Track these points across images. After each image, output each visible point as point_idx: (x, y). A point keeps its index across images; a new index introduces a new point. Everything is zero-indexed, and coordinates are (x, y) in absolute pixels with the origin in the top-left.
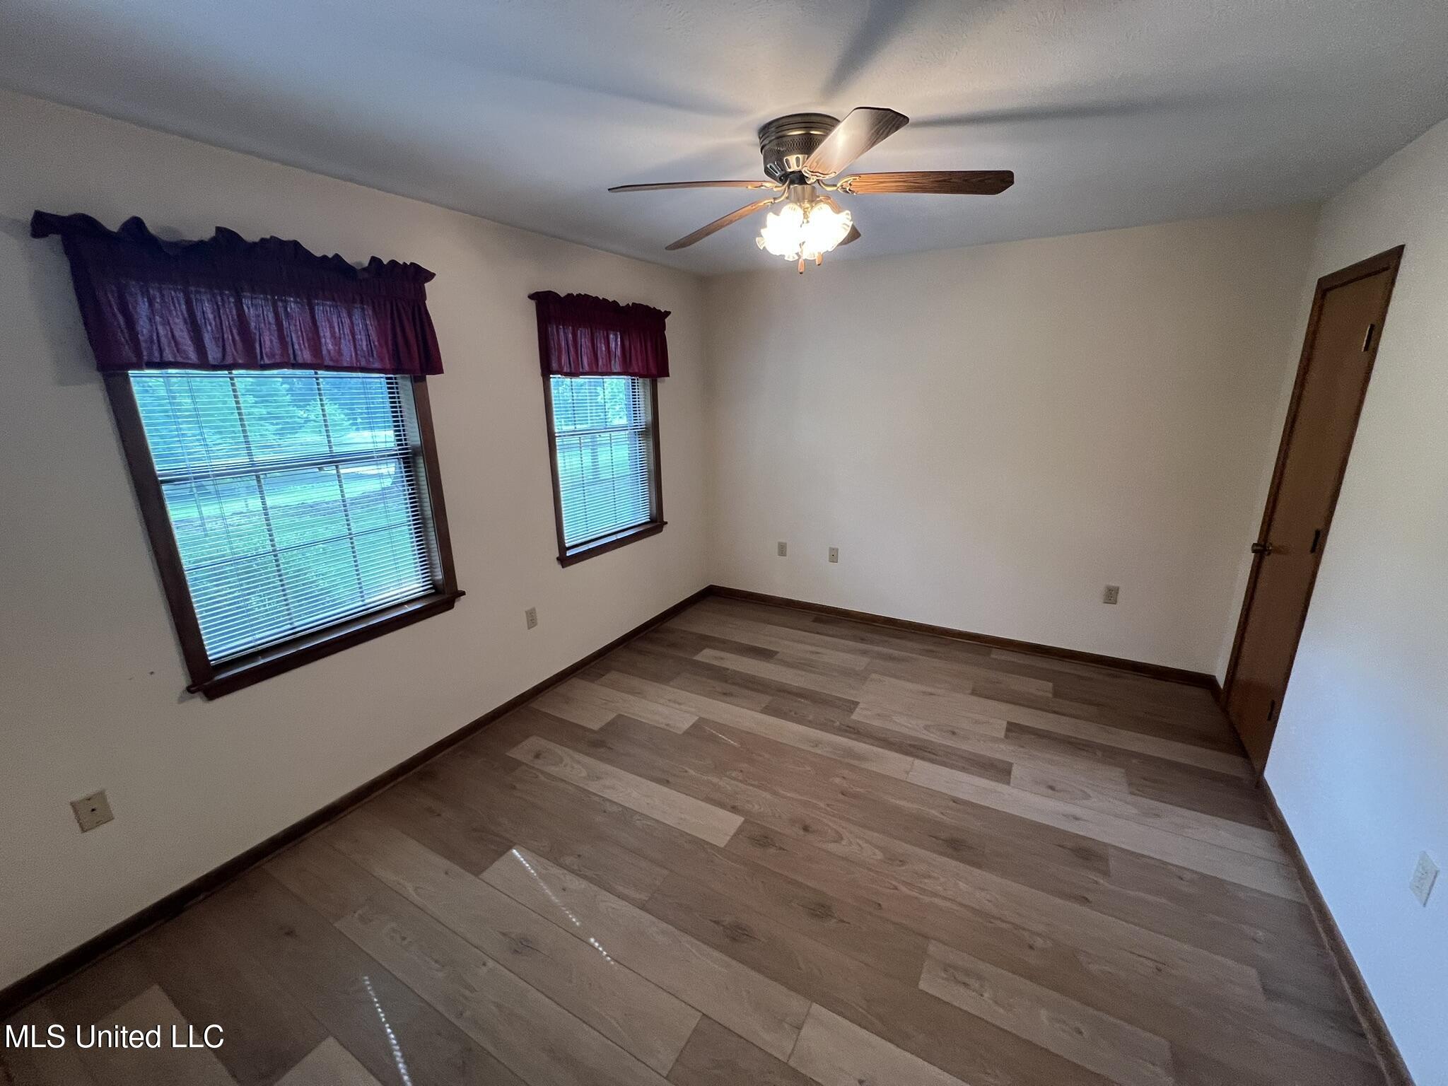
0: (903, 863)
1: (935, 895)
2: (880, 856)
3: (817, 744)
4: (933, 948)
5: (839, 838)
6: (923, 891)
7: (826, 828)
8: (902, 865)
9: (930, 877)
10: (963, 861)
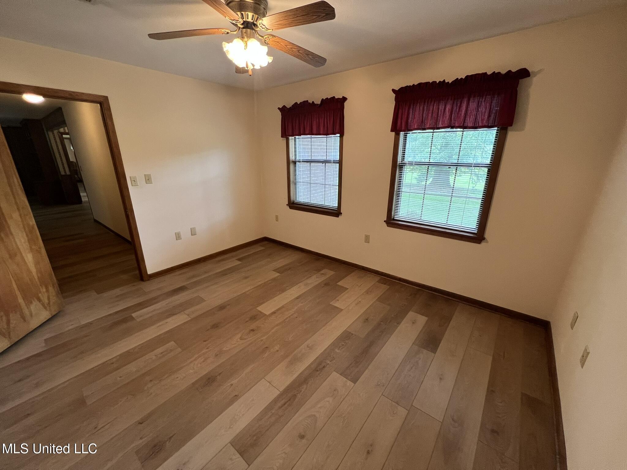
0: (216, 355)
1: (195, 360)
2: (224, 349)
3: (310, 348)
4: (179, 350)
5: (241, 339)
6: (199, 357)
7: (250, 336)
8: (215, 354)
9: (204, 361)
10: (201, 378)
